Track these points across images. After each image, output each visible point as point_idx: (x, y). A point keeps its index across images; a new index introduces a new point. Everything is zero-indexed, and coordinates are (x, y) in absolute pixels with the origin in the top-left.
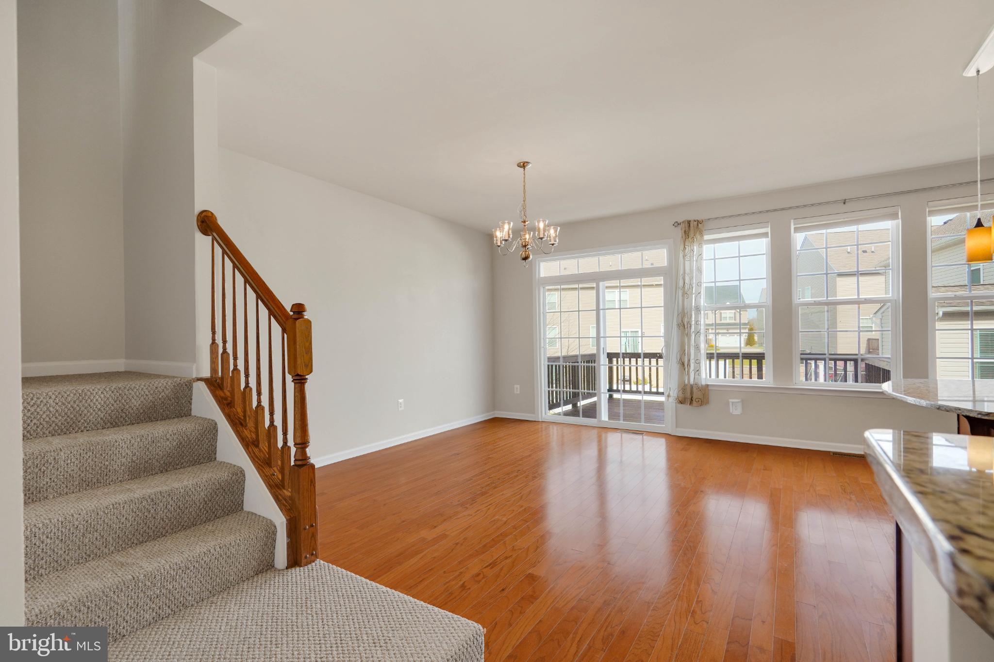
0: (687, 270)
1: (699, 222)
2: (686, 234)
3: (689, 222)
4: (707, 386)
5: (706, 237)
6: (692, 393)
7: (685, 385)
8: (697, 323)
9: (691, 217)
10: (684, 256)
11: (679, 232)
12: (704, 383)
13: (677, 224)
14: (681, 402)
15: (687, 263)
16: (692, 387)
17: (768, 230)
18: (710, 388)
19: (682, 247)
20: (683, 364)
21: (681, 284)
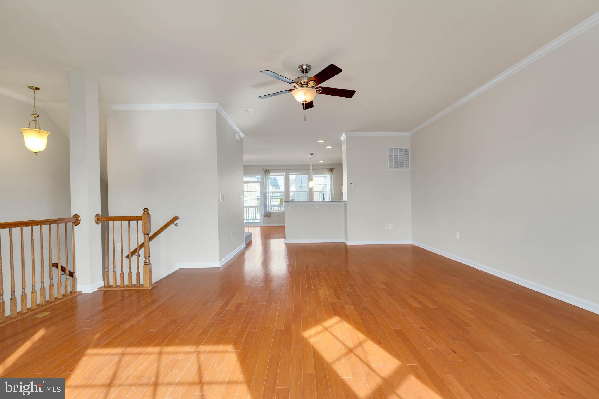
0: (266, 182)
1: (269, 170)
2: (266, 173)
3: (266, 170)
4: (271, 212)
5: (271, 174)
6: (267, 214)
7: (266, 212)
8: (268, 196)
9: (267, 169)
10: (265, 178)
11: (263, 172)
12: (270, 211)
13: (263, 170)
14: (265, 217)
15: (266, 181)
16: (267, 212)
17: (284, 174)
18: (271, 213)
19: (265, 176)
20: (265, 207)
21: (264, 186)
